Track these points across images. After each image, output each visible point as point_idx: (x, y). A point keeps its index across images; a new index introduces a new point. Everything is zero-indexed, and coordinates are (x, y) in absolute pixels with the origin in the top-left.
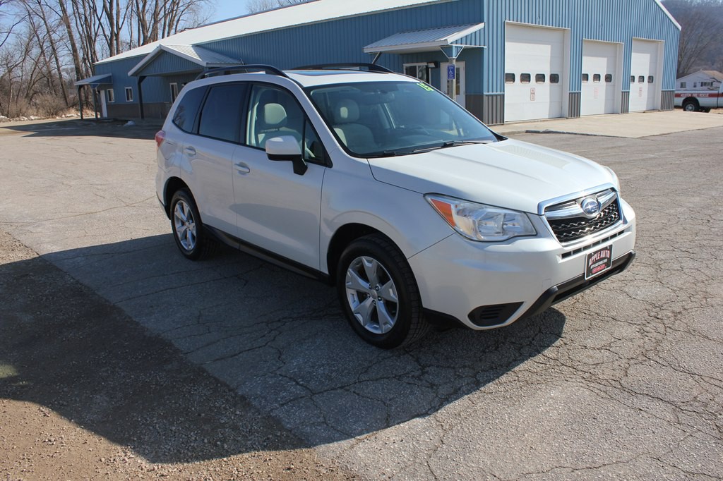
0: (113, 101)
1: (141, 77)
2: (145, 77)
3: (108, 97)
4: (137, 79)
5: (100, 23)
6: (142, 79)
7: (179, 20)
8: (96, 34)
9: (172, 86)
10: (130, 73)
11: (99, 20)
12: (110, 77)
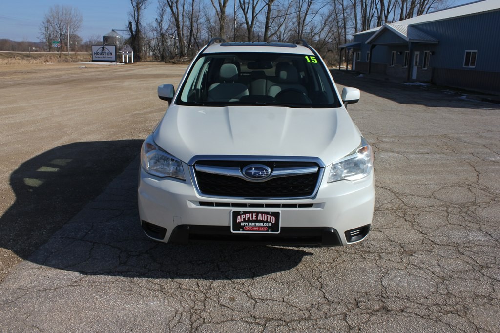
0: (359, 60)
1: (373, 45)
2: (375, 45)
3: (357, 58)
4: (370, 46)
5: (377, 8)
6: (374, 46)
7: (429, 8)
8: (372, 16)
9: (393, 53)
10: (366, 42)
11: (376, 5)
12: (360, 44)
